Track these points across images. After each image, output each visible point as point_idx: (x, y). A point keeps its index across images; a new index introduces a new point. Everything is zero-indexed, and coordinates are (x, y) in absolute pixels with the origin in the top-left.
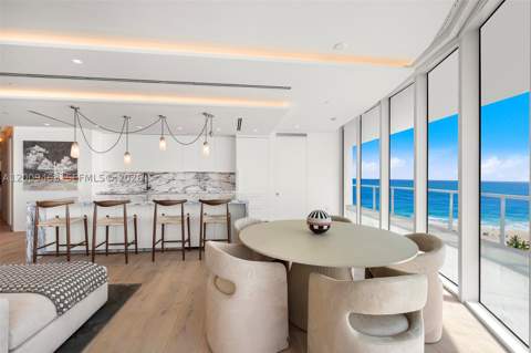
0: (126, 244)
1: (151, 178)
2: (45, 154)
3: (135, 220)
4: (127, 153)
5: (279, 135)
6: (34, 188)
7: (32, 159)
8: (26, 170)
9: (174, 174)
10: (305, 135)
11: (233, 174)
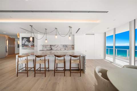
0: (45, 68)
1: (52, 46)
2: (27, 40)
3: (48, 61)
4: (46, 40)
5: (86, 34)
6: (24, 49)
7: (24, 41)
8: (22, 44)
9: (58, 45)
10: (94, 34)
11: (73, 45)
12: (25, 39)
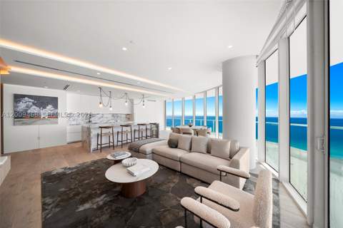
2: (33, 103)
5: (148, 100)
7: (22, 106)
10: (155, 101)
12: (26, 98)
